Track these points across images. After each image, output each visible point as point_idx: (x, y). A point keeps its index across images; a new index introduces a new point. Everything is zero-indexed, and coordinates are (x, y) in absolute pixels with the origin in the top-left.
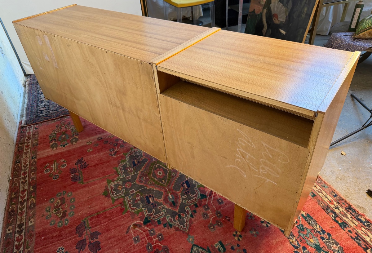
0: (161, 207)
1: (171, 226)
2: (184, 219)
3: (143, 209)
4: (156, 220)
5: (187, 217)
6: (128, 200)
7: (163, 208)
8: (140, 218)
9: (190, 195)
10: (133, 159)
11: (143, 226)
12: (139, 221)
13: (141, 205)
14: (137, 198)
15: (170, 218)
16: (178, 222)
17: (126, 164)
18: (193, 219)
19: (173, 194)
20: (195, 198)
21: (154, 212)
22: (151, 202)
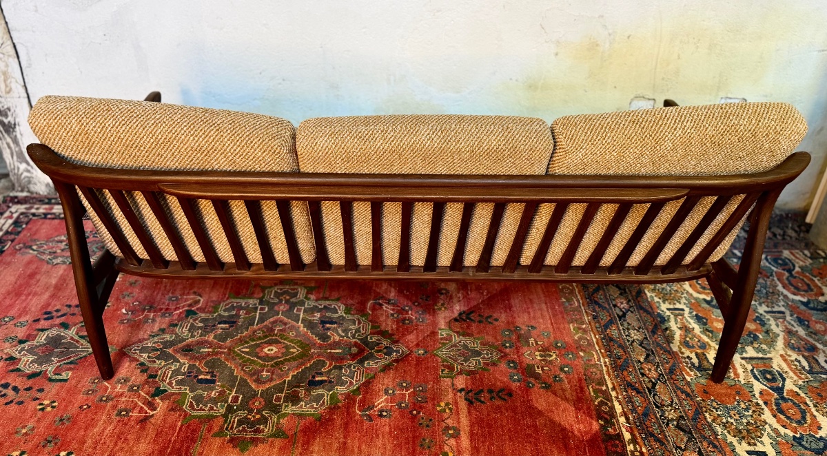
0: (198, 334)
1: (153, 336)
2: (147, 354)
3: (215, 313)
4: (182, 323)
5: (146, 357)
6: (249, 302)
7: (193, 336)
9: (180, 377)
11: (186, 308)
12: (200, 305)
13: (226, 314)
14: (243, 312)
15: (166, 339)
16: (149, 345)
17: (338, 313)
18: (134, 364)
19: (208, 354)
20: (168, 381)
21: (197, 324)
22: (219, 326)
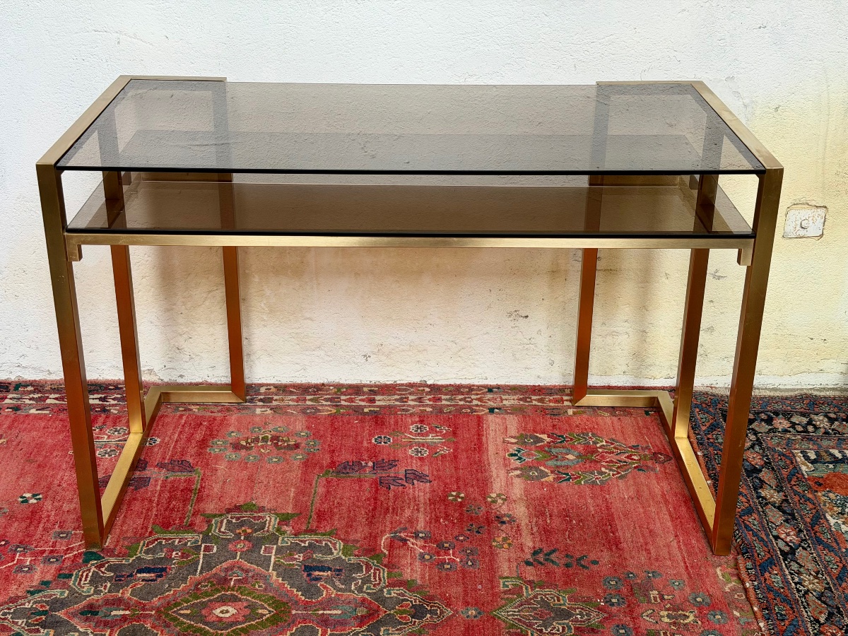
0: (105, 589)
1: (32, 593)
2: (25, 620)
3: (131, 556)
4: (79, 571)
5: (23, 625)
6: (186, 539)
7: (97, 592)
8: (114, 549)
10: (340, 570)
11: (84, 550)
12: (106, 544)
14: (177, 554)
15: (54, 597)
17: (332, 554)
21: (103, 572)
22: (139, 575)
